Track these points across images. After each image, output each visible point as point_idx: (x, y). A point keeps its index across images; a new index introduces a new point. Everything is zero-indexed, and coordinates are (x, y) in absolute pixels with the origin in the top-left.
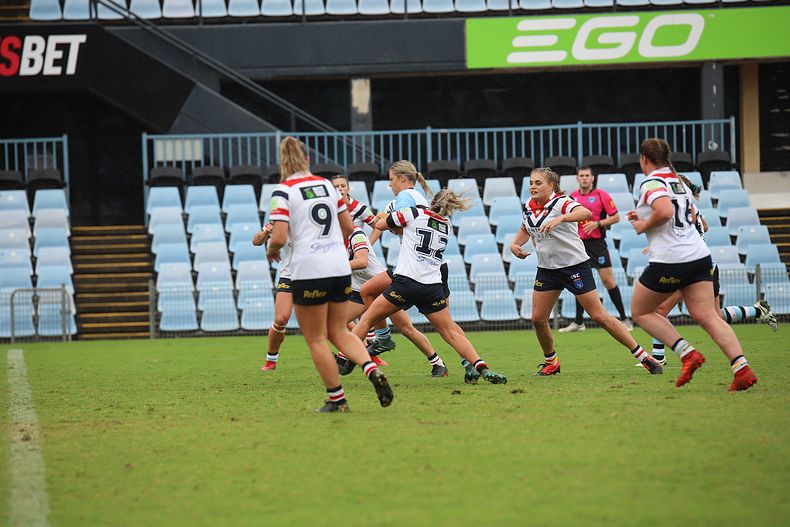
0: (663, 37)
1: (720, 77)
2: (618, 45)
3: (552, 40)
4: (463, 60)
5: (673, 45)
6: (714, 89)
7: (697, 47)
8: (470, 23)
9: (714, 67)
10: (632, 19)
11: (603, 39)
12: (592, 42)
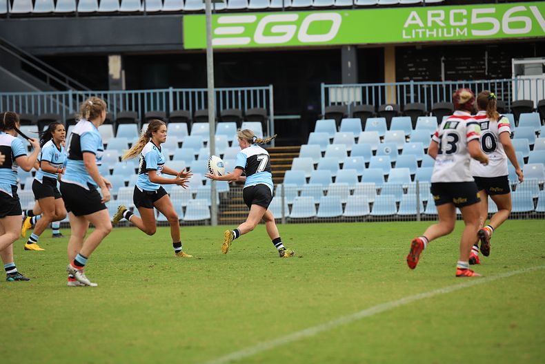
0: (315, 28)
1: (353, 56)
2: (284, 34)
3: (241, 30)
4: (182, 44)
5: (321, 33)
6: (349, 64)
7: (337, 36)
8: (186, 18)
9: (349, 49)
10: (294, 16)
11: (275, 29)
12: (267, 32)
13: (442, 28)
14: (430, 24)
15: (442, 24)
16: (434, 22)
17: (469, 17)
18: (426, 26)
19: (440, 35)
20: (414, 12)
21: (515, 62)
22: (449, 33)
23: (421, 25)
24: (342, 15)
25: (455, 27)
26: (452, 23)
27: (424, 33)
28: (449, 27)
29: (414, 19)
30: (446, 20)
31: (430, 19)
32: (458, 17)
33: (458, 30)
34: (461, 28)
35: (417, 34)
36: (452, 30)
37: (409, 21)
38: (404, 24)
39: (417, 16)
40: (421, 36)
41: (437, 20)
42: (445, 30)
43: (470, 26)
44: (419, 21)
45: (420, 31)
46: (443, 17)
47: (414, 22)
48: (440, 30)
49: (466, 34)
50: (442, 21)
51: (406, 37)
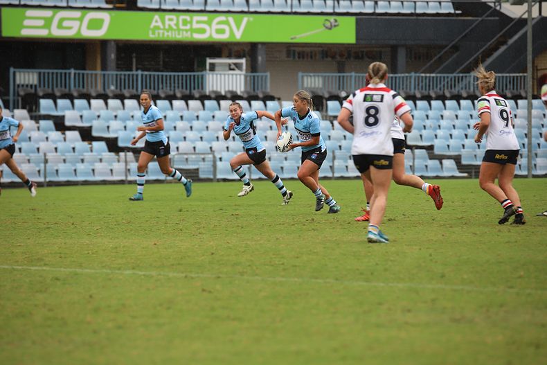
3: (41, 22)
13: (175, 30)
14: (167, 27)
15: (175, 27)
16: (169, 25)
17: (191, 23)
18: (164, 29)
19: (174, 36)
20: (157, 16)
21: (209, 61)
22: (179, 34)
23: (162, 27)
24: (111, 15)
25: (183, 30)
26: (181, 27)
27: (163, 34)
28: (179, 29)
29: (157, 22)
30: (177, 25)
31: (167, 23)
32: (185, 22)
33: (184, 33)
34: (187, 31)
35: (159, 34)
36: (181, 32)
37: (154, 24)
38: (150, 25)
39: (159, 20)
40: (161, 35)
41: (172, 23)
42: (177, 32)
43: (193, 31)
44: (160, 24)
45: (161, 32)
46: (175, 22)
47: (156, 24)
48: (173, 32)
49: (190, 36)
50: (175, 25)
51: (152, 36)
